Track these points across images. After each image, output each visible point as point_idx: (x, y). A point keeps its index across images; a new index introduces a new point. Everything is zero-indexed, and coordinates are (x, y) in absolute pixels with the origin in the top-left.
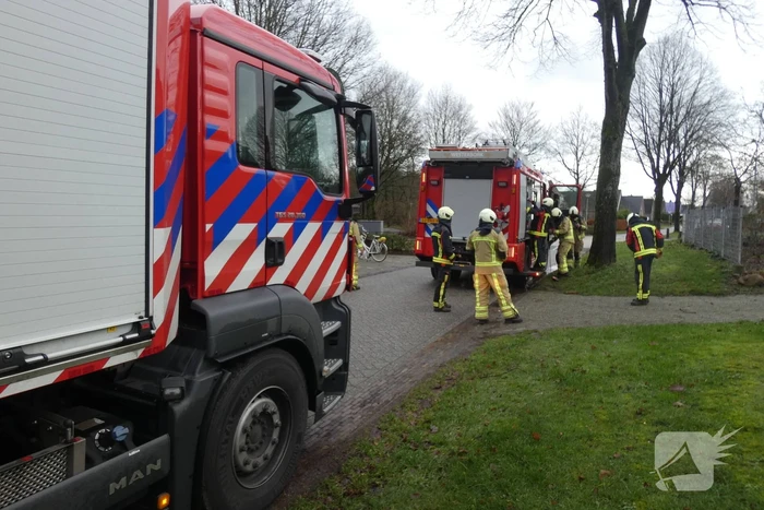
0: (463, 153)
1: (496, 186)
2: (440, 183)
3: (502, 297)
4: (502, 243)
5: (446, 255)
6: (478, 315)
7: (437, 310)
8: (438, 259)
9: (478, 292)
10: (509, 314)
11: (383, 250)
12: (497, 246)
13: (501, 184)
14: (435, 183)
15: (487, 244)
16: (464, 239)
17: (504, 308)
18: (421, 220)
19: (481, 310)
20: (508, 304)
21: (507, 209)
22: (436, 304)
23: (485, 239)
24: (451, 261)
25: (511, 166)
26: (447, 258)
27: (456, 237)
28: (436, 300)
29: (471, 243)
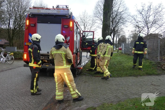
0: (46, 10)
1: (63, 27)
2: (35, 25)
3: (70, 87)
4: (69, 54)
5: (36, 62)
6: (57, 98)
7: (33, 94)
8: (32, 64)
9: (57, 84)
10: (75, 96)
11: (12, 59)
12: (66, 56)
13: (65, 26)
14: (33, 25)
15: (60, 55)
16: (48, 53)
17: (72, 93)
18: (26, 44)
19: (59, 95)
20: (74, 90)
21: (69, 38)
22: (32, 91)
23: (59, 52)
24: (39, 65)
25: (70, 18)
26: (37, 64)
27: (43, 51)
28: (32, 88)
29: (52, 55)
